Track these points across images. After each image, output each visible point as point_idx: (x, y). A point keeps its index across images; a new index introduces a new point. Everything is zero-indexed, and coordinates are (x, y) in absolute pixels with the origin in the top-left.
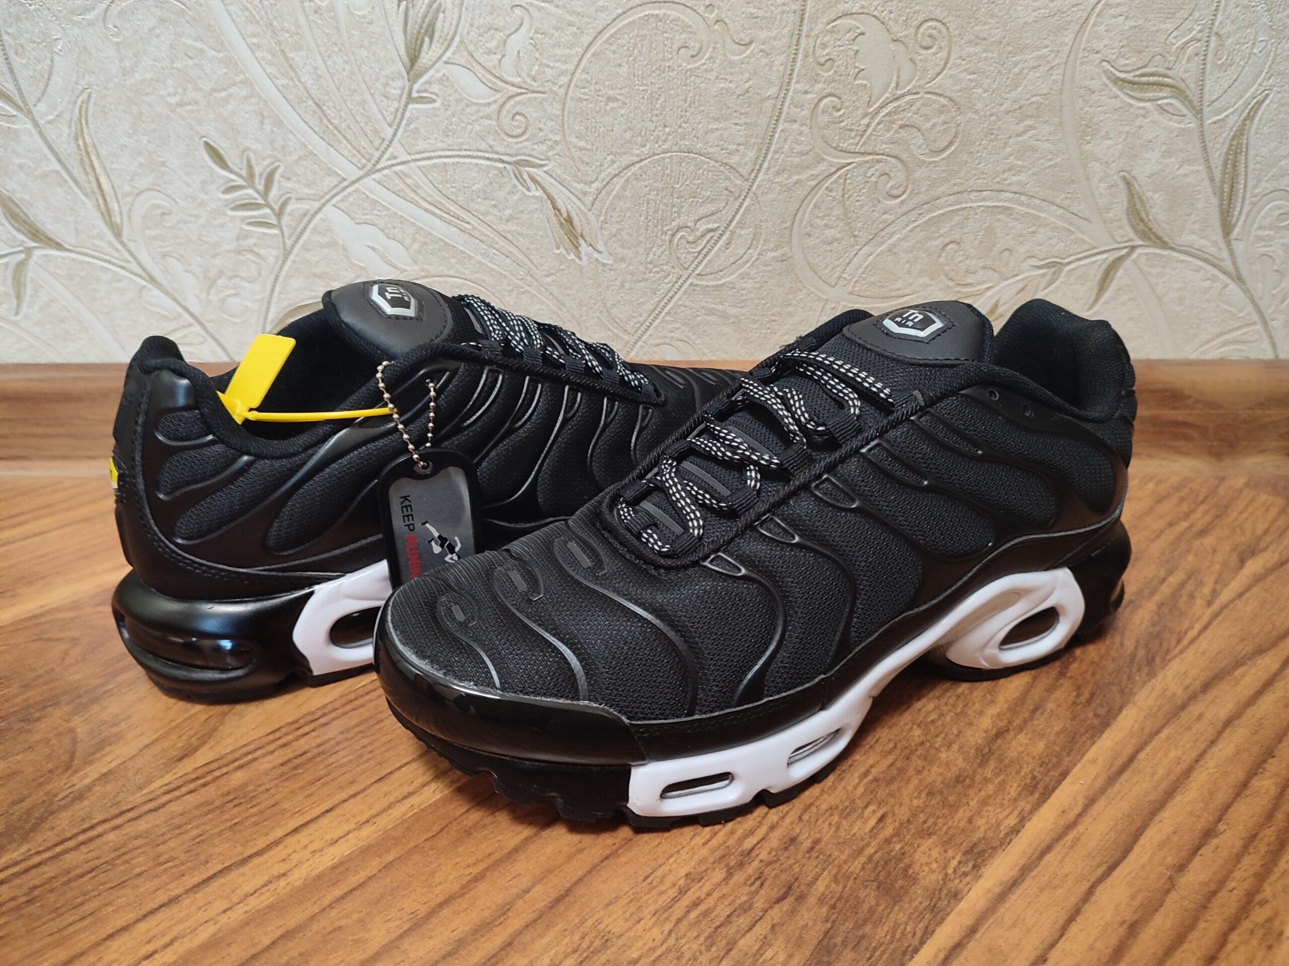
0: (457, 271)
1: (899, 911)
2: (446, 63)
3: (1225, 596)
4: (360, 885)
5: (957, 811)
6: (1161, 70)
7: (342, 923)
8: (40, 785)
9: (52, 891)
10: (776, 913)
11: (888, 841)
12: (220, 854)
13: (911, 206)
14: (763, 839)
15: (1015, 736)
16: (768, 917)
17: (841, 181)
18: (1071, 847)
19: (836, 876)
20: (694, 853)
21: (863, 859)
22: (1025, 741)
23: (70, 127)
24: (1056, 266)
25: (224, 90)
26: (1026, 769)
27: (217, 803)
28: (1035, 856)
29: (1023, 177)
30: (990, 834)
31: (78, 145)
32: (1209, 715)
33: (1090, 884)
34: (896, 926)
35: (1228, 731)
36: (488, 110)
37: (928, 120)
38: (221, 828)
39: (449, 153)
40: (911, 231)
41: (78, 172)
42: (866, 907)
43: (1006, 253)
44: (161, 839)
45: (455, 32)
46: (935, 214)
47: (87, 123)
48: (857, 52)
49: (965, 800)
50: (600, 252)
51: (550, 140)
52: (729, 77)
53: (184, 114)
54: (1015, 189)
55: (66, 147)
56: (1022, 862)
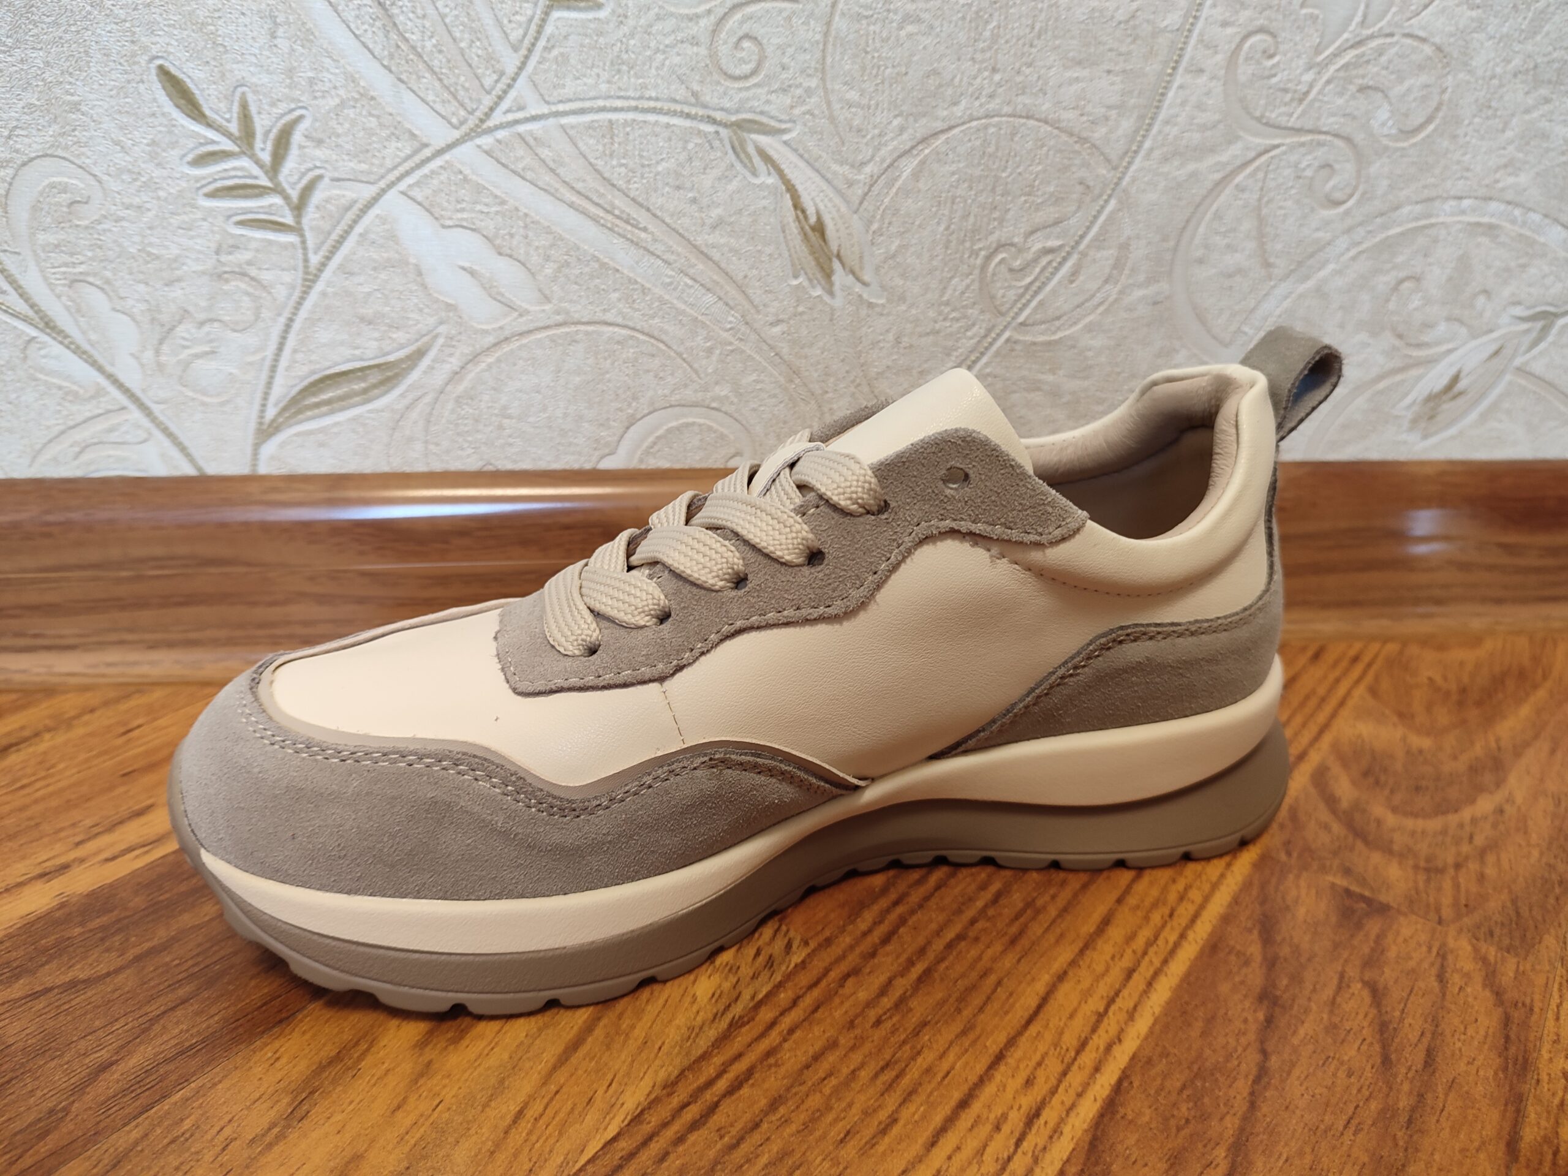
0: (620, 313)
13: (1359, 218)
17: (1261, 175)
36: (694, 29)
37: (1401, 80)
39: (619, 103)
40: (1354, 259)
43: (1481, 300)
46: (1392, 232)
50: (865, 284)
51: (799, 86)
54: (1510, 195)
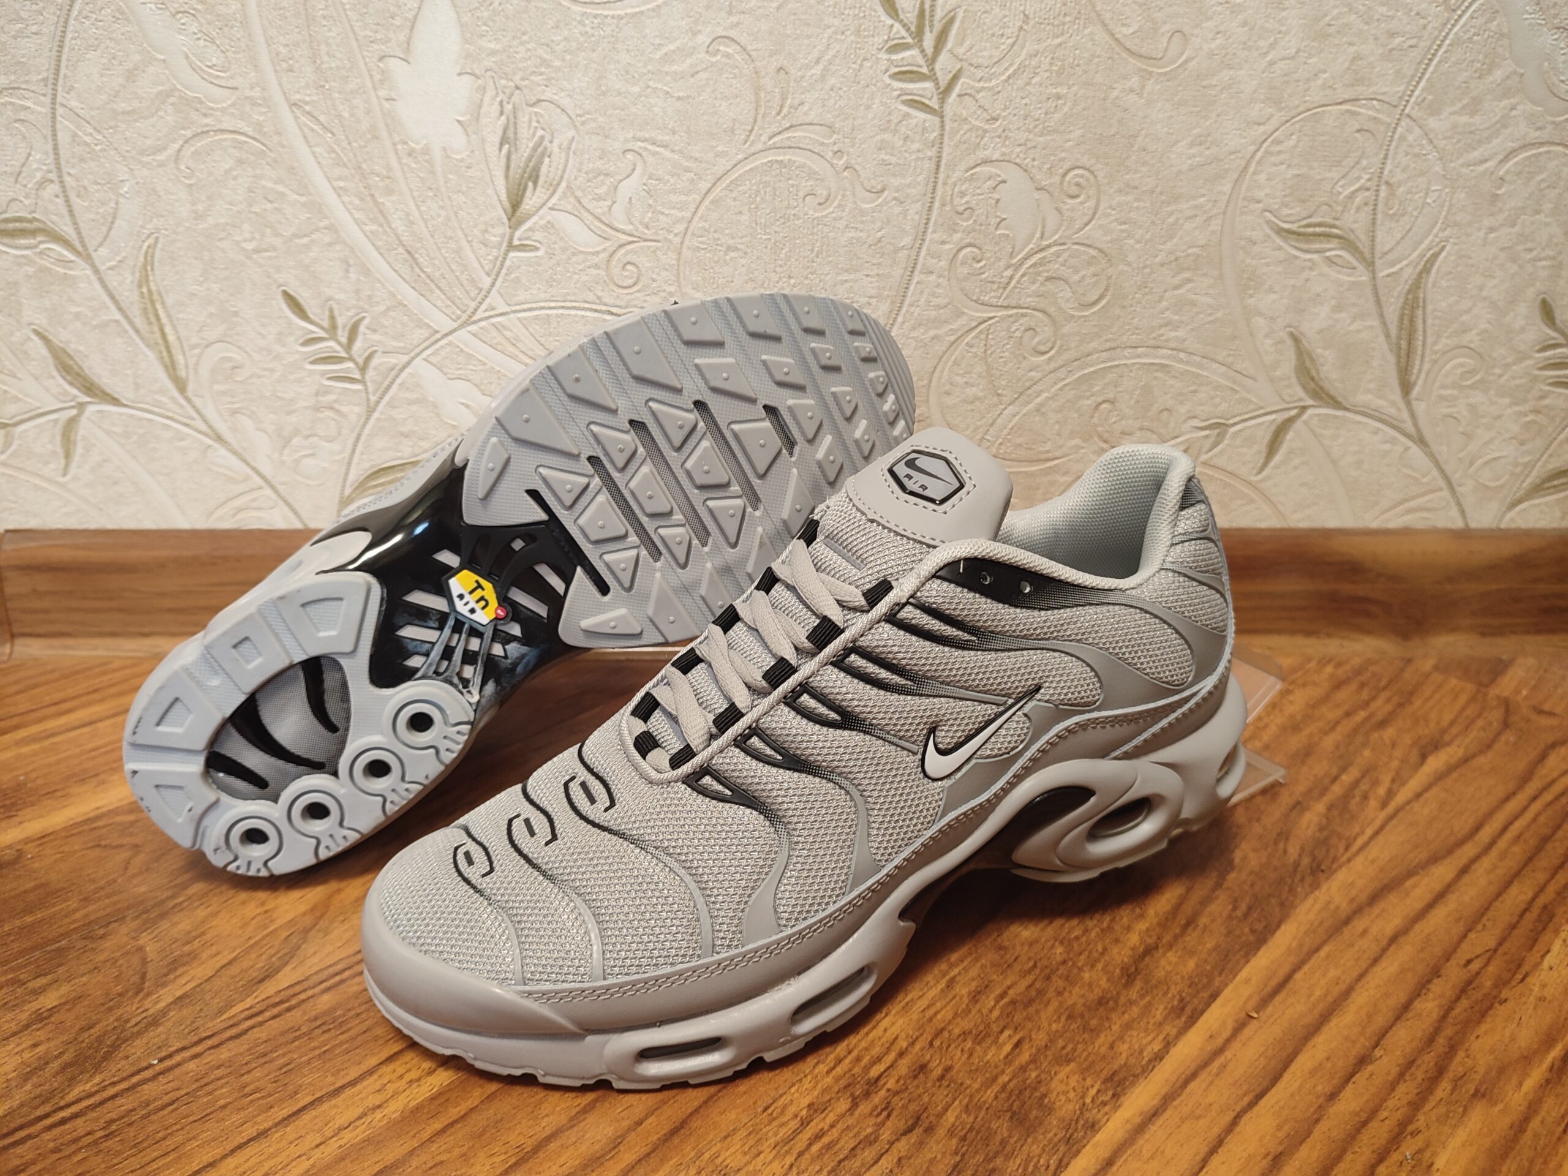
1: (1033, 1143)
2: (551, 209)
3: (1400, 798)
4: (463, 1117)
5: (1098, 1036)
6: (1328, 220)
7: (443, 1157)
8: (110, 1009)
9: (130, 1125)
10: (903, 1146)
11: (1023, 1069)
12: (310, 1084)
13: (1060, 363)
14: (891, 1066)
15: (1164, 954)
16: (894, 1150)
17: (983, 336)
18: (1217, 1075)
19: (967, 1106)
20: (817, 1083)
21: (996, 1088)
22: (1174, 960)
23: (133, 273)
24: (1220, 428)
25: (306, 236)
26: (1174, 990)
27: (304, 1029)
28: (1178, 1085)
29: (1181, 333)
30: (1132, 1061)
31: (142, 293)
32: (1374, 931)
33: (1235, 1113)
34: (1028, 1160)
35: (1392, 948)
36: (596, 259)
37: (1076, 272)
38: (311, 1056)
39: (553, 304)
40: (1061, 389)
41: (139, 322)
42: (998, 1138)
43: (1165, 413)
44: (245, 1069)
45: (562, 177)
46: (1086, 371)
47: (152, 270)
48: (998, 201)
49: (1107, 1025)
51: (664, 291)
52: (861, 226)
53: (261, 261)
54: (1173, 345)
55: (129, 294)
56: (1163, 1091)
